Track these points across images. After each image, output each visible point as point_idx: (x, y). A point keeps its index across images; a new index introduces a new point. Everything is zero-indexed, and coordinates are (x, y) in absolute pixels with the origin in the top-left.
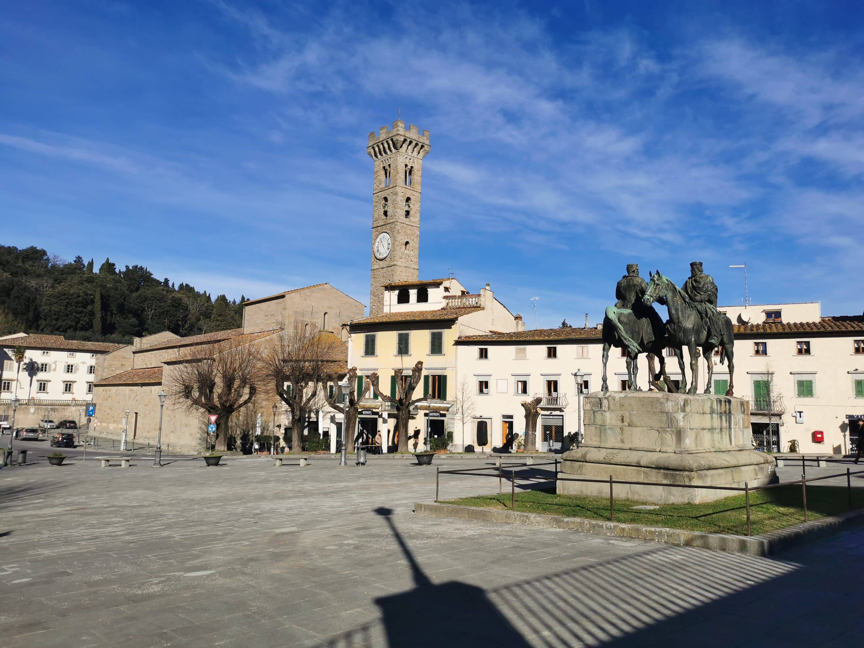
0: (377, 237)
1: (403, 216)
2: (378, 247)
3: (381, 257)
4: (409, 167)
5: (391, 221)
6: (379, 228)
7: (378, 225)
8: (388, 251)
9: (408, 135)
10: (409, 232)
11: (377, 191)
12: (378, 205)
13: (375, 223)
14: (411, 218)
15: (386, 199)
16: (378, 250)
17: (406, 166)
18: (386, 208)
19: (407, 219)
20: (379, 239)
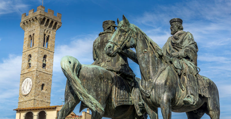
0: (23, 81)
1: (41, 67)
2: (23, 87)
3: (25, 94)
4: (47, 36)
5: (33, 70)
6: (25, 75)
7: (25, 72)
8: (30, 90)
9: (46, 15)
10: (45, 78)
11: (25, 51)
12: (25, 60)
13: (22, 71)
14: (47, 69)
15: (30, 56)
16: (24, 89)
17: (45, 35)
18: (30, 62)
19: (44, 69)
20: (24, 82)
